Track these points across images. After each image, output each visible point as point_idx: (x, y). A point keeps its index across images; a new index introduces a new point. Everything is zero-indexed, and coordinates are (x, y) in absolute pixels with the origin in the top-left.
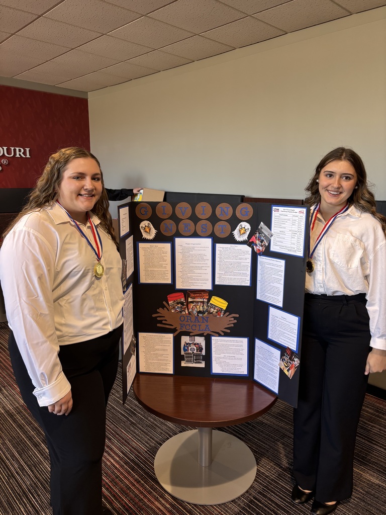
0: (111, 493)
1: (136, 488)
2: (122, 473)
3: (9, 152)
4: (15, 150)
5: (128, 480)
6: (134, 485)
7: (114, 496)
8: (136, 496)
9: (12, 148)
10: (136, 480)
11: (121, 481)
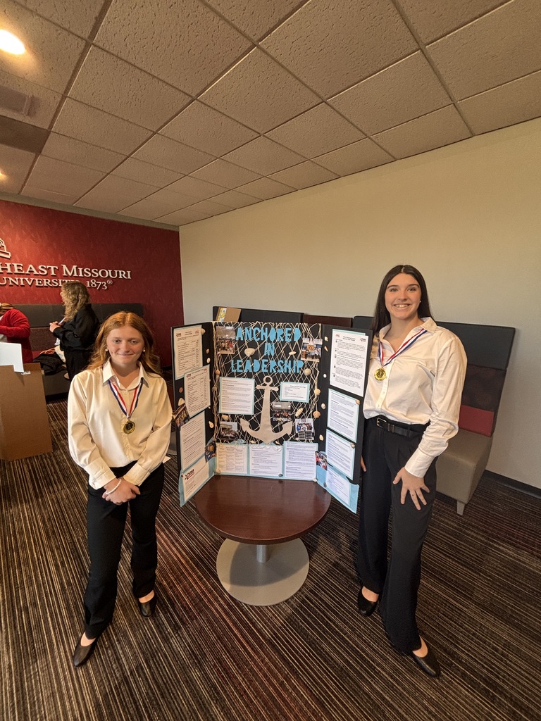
0: (174, 592)
1: (198, 586)
2: (186, 570)
3: (113, 274)
4: (118, 272)
5: (192, 576)
6: (196, 583)
7: (177, 596)
8: (197, 595)
9: (116, 271)
10: (199, 577)
11: (186, 578)
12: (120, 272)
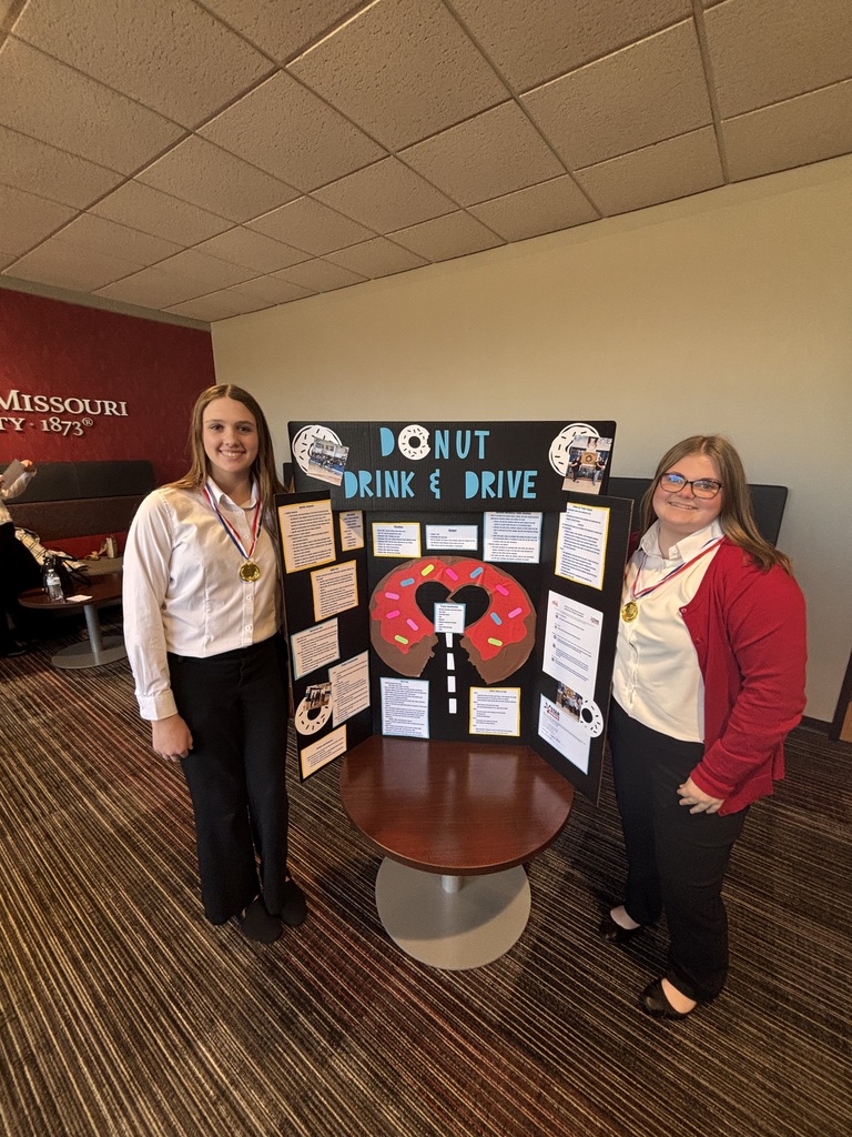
1: (354, 952)
2: (326, 927)
3: (93, 406)
4: (102, 404)
5: (339, 938)
6: (350, 948)
8: (358, 969)
9: (99, 402)
10: (352, 936)
11: (328, 942)
12: (106, 403)
